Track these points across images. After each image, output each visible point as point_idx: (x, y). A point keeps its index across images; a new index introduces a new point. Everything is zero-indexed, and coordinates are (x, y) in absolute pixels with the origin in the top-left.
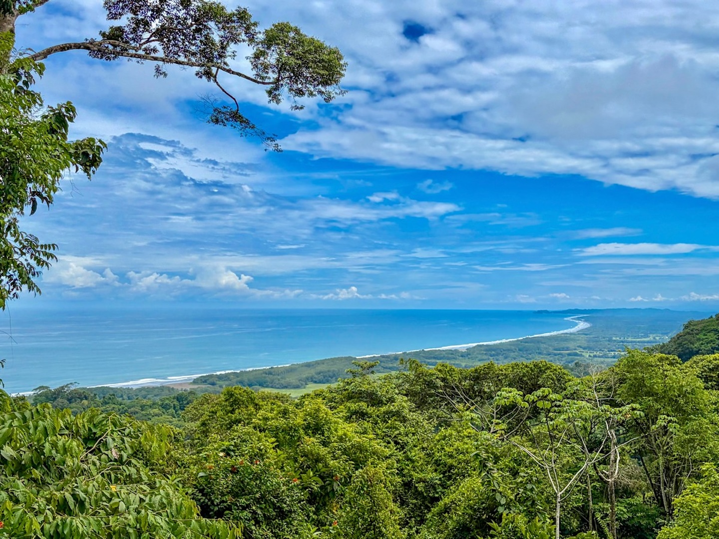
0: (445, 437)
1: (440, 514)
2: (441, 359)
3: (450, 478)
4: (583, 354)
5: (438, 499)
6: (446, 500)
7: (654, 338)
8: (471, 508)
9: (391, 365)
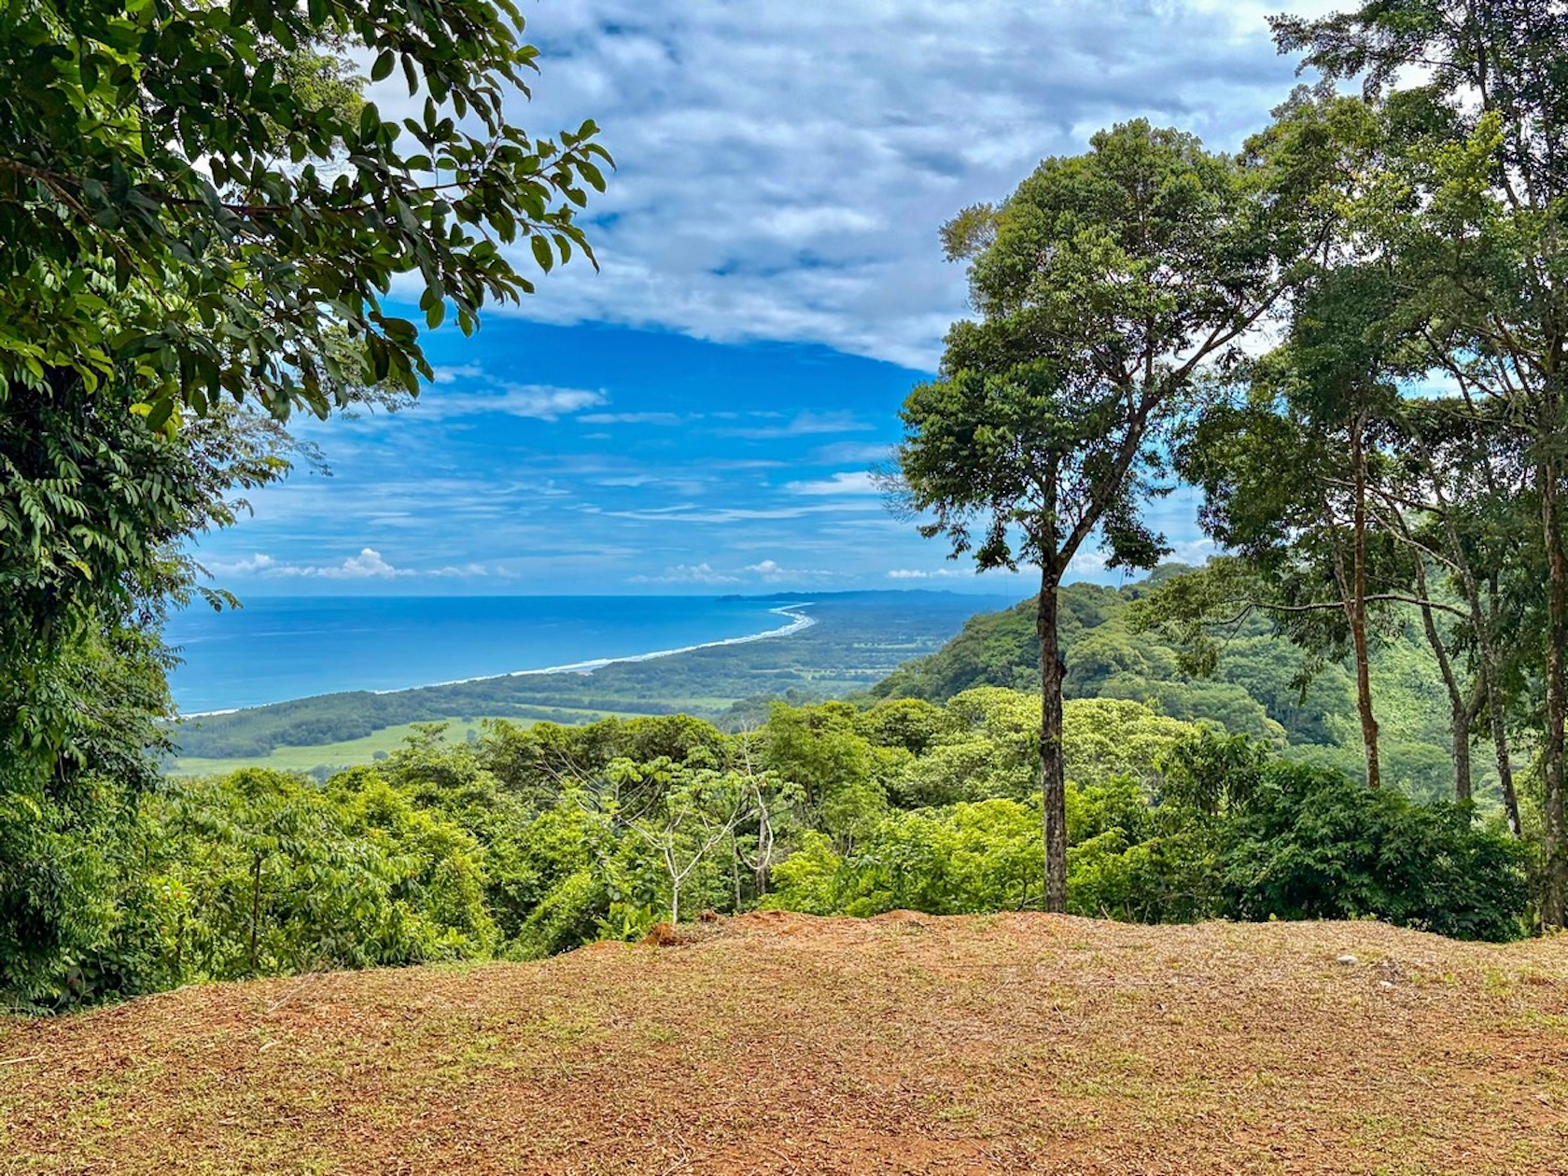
0: (546, 823)
1: (538, 923)
2: (544, 690)
3: (551, 876)
4: (802, 674)
5: (535, 904)
6: (546, 904)
7: (924, 644)
8: (578, 909)
9: (445, 706)
